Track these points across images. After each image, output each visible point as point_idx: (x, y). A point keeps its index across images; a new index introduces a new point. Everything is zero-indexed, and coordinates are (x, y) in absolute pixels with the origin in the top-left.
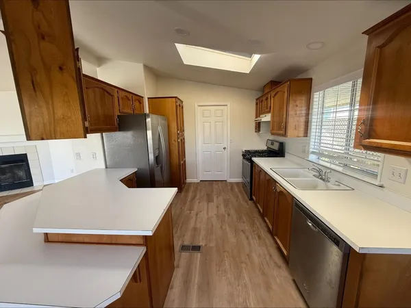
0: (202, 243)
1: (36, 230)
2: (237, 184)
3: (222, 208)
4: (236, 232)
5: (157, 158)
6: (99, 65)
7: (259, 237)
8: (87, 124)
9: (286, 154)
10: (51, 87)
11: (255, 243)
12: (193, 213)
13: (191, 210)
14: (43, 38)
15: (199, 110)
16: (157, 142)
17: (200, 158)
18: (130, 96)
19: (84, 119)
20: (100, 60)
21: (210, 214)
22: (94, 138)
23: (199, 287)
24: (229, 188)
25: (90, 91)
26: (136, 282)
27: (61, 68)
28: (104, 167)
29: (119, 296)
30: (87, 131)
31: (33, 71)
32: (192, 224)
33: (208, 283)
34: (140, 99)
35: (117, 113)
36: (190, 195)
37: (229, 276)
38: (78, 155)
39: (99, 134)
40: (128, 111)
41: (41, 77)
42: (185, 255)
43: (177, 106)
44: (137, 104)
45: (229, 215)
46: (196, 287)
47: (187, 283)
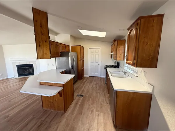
0: (84, 95)
1: (38, 81)
2: (103, 78)
3: (94, 86)
4: (97, 93)
5: (72, 67)
6: (56, 36)
7: (104, 95)
8: (51, 55)
9: (120, 67)
10: (43, 46)
11: (102, 96)
12: (84, 86)
13: (83, 85)
14: (42, 35)
15: (89, 50)
16: (73, 61)
17: (90, 68)
18: (65, 46)
19: (50, 54)
20: (56, 34)
21: (90, 87)
22: (53, 59)
23: (80, 105)
24: (100, 79)
25: (53, 45)
26: (60, 96)
27: (46, 41)
28: (56, 68)
29: (55, 94)
30: (51, 57)
31: (40, 42)
32: (82, 90)
33: (83, 105)
34: (68, 46)
35: (60, 51)
36: (85, 81)
37: (90, 104)
38: (48, 65)
39: (55, 58)
40: (64, 51)
41: (41, 44)
42: (78, 97)
43: (81, 49)
44: (67, 48)
45: (96, 88)
46: (79, 105)
47: (76, 104)
